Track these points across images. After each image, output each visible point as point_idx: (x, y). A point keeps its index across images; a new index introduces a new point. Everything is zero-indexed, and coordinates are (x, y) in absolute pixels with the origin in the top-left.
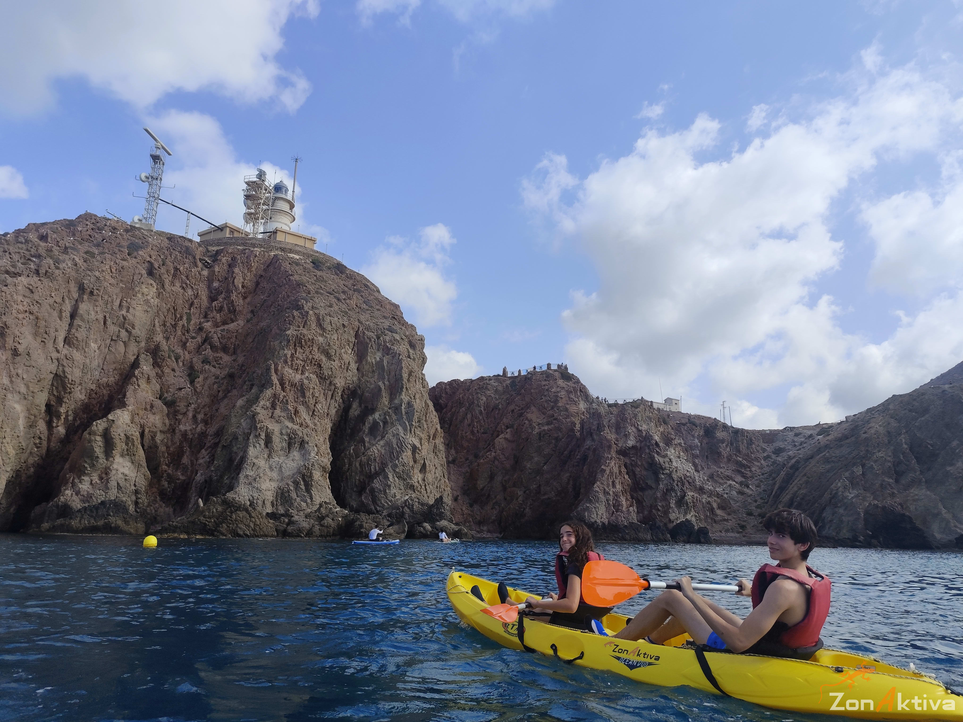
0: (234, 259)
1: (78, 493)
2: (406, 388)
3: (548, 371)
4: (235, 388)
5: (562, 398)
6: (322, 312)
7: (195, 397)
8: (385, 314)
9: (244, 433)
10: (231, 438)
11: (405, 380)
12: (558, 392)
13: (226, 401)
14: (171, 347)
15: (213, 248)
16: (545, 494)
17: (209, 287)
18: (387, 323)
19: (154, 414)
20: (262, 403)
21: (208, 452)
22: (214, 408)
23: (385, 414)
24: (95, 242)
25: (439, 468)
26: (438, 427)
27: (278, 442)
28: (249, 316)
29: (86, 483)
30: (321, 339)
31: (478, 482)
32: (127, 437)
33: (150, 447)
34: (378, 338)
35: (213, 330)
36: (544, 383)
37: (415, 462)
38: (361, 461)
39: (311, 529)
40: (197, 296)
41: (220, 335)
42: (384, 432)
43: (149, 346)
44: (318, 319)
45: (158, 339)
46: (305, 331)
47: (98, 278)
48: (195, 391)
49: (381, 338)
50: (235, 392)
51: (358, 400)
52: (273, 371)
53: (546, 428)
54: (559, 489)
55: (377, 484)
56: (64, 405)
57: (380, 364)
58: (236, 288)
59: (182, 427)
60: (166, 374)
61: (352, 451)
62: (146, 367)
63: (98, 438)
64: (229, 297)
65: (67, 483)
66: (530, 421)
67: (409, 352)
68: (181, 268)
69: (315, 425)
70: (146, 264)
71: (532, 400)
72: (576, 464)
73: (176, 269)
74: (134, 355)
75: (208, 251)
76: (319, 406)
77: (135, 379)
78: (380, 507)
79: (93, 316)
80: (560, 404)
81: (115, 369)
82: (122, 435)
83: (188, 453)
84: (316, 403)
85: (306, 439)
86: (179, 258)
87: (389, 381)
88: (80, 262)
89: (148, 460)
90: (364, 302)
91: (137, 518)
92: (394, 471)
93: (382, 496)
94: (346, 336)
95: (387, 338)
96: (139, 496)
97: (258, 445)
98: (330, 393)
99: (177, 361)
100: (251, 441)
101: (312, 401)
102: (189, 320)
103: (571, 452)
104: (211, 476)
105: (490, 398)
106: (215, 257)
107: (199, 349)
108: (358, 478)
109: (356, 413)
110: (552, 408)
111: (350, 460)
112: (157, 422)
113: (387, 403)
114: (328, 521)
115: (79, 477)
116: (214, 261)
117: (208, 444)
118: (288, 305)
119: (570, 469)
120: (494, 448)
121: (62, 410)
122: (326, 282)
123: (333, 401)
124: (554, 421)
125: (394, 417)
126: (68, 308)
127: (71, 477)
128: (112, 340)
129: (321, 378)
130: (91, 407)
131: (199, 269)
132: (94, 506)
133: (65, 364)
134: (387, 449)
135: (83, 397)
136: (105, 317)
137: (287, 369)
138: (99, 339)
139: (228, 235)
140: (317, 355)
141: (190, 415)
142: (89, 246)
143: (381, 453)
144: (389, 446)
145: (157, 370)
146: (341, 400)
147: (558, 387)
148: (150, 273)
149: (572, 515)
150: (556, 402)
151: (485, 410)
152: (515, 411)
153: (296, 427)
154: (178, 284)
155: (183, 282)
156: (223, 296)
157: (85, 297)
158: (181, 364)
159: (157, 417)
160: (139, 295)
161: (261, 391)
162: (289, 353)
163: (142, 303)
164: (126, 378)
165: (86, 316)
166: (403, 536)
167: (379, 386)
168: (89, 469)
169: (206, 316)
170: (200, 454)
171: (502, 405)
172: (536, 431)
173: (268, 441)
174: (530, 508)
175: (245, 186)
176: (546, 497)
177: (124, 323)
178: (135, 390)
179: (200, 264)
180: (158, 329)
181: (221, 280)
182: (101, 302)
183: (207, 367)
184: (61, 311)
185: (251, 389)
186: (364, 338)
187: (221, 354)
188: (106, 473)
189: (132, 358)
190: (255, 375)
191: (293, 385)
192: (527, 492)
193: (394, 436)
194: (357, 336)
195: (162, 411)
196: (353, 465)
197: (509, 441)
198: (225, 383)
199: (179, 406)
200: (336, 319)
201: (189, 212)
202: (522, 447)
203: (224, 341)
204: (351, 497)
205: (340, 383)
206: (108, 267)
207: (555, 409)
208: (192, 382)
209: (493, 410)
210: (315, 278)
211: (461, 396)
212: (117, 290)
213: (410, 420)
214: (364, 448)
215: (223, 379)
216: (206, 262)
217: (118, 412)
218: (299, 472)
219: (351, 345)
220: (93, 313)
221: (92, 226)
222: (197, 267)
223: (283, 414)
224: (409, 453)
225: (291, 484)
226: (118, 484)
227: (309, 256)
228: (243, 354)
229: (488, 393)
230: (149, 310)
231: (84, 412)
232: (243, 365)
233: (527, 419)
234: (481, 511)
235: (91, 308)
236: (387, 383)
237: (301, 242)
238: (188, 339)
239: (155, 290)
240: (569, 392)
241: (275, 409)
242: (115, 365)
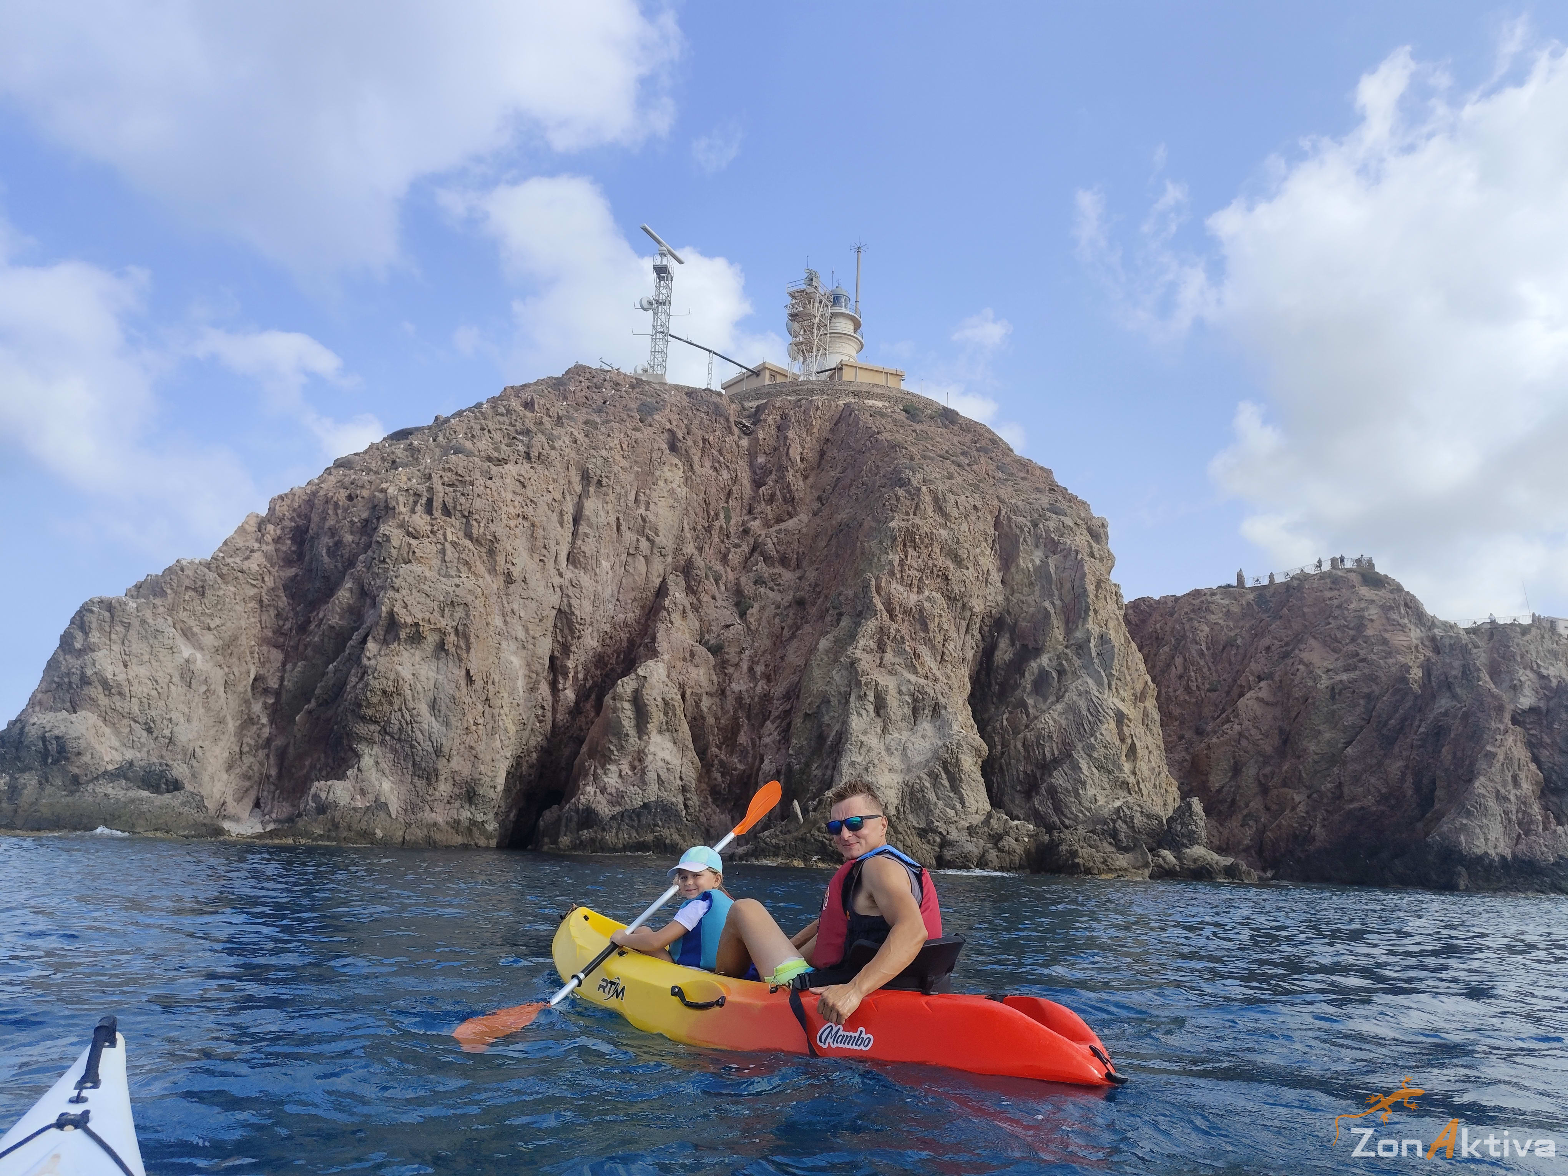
0: (784, 417)
1: (603, 790)
2: (1095, 610)
3: (1334, 572)
4: (807, 622)
5: (1372, 620)
6: (941, 487)
7: (748, 639)
8: (1038, 485)
9: (840, 693)
10: (818, 701)
11: (1092, 596)
12: (1363, 610)
13: (795, 643)
14: (707, 561)
15: (750, 404)
16: (1351, 801)
17: (751, 465)
18: (1045, 500)
19: (697, 666)
20: (862, 643)
21: (775, 725)
22: (778, 655)
23: (1059, 657)
24: (594, 406)
25: (1156, 752)
26: (1149, 679)
27: (896, 706)
28: (816, 505)
29: (613, 775)
30: (944, 533)
31: (1211, 778)
32: (666, 703)
33: (695, 719)
34: (1036, 525)
35: (763, 533)
36: (1328, 594)
37: (1123, 740)
38: (1025, 739)
39: (983, 855)
40: (735, 480)
41: (775, 540)
42: (1060, 689)
43: (678, 561)
44: (936, 500)
45: (688, 551)
46: (918, 521)
47: (606, 460)
48: (748, 628)
49: (1041, 526)
50: (807, 628)
51: (1007, 635)
52: (874, 589)
53: (1344, 677)
54: (1384, 791)
55: (1059, 779)
56: (571, 656)
57: (1042, 571)
58: (793, 464)
59: (735, 687)
60: (704, 604)
61: (1005, 723)
62: (678, 594)
63: (627, 705)
64: (783, 477)
65: (587, 775)
66: (1307, 665)
67: (1091, 547)
68: (711, 439)
69: (948, 677)
70: (666, 434)
71: (1306, 626)
72: (1419, 743)
73: (704, 440)
74: (659, 576)
75: (744, 409)
76: (950, 646)
77: (665, 613)
78: (1069, 819)
79: (603, 519)
80: (1369, 632)
81: (634, 600)
82: (660, 700)
83: (745, 728)
84: (945, 640)
85: (942, 700)
86: (706, 422)
87: (1061, 600)
88: (580, 437)
89: (695, 739)
90: (998, 468)
91: (693, 831)
92: (1090, 756)
93: (1073, 799)
94: (981, 526)
95: (1052, 525)
96: (688, 795)
97: (864, 712)
98: (964, 624)
99: (717, 584)
100: (852, 705)
101: (940, 638)
102: (728, 518)
103: (1404, 720)
104: (789, 764)
105: (1216, 628)
106: (756, 416)
107: (746, 564)
108: (1022, 769)
109: (1008, 657)
110: (1353, 640)
111: (1003, 737)
112: (702, 678)
113: (1061, 638)
114: (1009, 842)
115: (603, 767)
116: (754, 424)
117: (775, 713)
118: (883, 481)
119: (1405, 754)
120: (1237, 716)
121: (570, 664)
122: (932, 439)
123: (969, 637)
124: (1361, 664)
125: (1077, 662)
126: (569, 508)
127: (591, 765)
128: (629, 554)
129: (949, 598)
130: (606, 659)
131: (736, 437)
132: (634, 810)
133: (571, 594)
134: (1071, 717)
135: (595, 644)
136: (618, 519)
137: (894, 586)
138: (611, 554)
139: (767, 382)
140: (942, 561)
141: (745, 666)
142: (588, 413)
143: (1061, 725)
144: (1075, 713)
145: (692, 598)
146: (979, 636)
147: (1360, 600)
148: (673, 448)
149: (1428, 840)
150: (1360, 627)
151: (1208, 649)
152: (1273, 648)
153: (922, 681)
154: (708, 464)
155: (714, 460)
156: (773, 477)
157: (592, 490)
158: (723, 588)
159: (702, 671)
160: (661, 483)
161: (858, 624)
162: (896, 558)
163: (666, 494)
164: (650, 611)
165: (593, 520)
166: (1147, 872)
167: (1046, 609)
168: (616, 753)
169: (750, 512)
170: (764, 729)
171: (1243, 638)
172: (1324, 682)
173: (880, 706)
174: (1324, 826)
175: (789, 301)
176: (1355, 805)
177: (644, 527)
178: (668, 629)
179: (736, 430)
180: (688, 535)
181: (768, 451)
182: (612, 497)
183: (762, 590)
184: (561, 514)
185: (838, 621)
186: (1010, 527)
187: (779, 569)
188: (639, 758)
189: (658, 581)
190: (842, 598)
191: (907, 612)
192: (1315, 796)
193: (1080, 695)
194: (997, 524)
195: (707, 661)
196: (1012, 747)
197: (1267, 704)
198: (791, 615)
199: (728, 653)
200: (963, 497)
201: (710, 351)
202: (1294, 714)
203: (781, 548)
204: (1013, 801)
205: (978, 606)
206: (617, 442)
207: (1360, 641)
208: (743, 615)
209: (1224, 648)
210: (914, 435)
211: (1158, 626)
212: (631, 477)
213: (1107, 667)
214: (1028, 716)
215: (786, 608)
216: (744, 426)
217: (650, 663)
218: (936, 756)
219: (990, 540)
220: (602, 513)
221: (587, 383)
222: (733, 434)
223: (897, 660)
224: (1113, 725)
225: (925, 777)
226: (658, 775)
227: (897, 401)
228: (815, 566)
229: (1212, 618)
230: (676, 505)
231: (596, 667)
232: (816, 585)
233: (1301, 662)
234: (1221, 829)
235: (600, 506)
236: (1058, 603)
237: (880, 380)
238: (729, 549)
239: (681, 473)
240: (1386, 609)
241: (884, 652)
242: (634, 593)
